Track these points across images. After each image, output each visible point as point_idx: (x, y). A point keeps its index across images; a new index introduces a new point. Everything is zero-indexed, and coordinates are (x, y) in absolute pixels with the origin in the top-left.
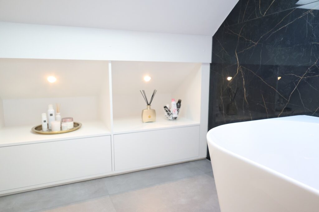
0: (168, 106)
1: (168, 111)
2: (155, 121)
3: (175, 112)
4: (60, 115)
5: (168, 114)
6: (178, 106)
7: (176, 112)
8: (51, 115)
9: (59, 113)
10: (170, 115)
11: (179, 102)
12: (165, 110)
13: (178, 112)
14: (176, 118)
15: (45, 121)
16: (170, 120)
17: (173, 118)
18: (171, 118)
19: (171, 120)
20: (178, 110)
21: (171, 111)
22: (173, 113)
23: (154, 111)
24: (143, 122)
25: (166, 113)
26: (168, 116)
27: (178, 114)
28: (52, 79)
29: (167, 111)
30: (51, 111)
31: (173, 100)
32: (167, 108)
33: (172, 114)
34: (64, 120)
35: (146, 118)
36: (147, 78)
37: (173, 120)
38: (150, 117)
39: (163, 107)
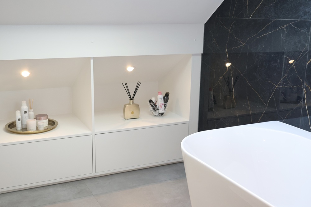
0: (153, 100)
1: (154, 106)
2: (138, 118)
3: (161, 107)
4: (33, 111)
5: (154, 109)
6: (165, 100)
7: (163, 106)
8: (25, 112)
9: (32, 110)
10: (156, 110)
11: (167, 95)
12: (151, 104)
13: (165, 107)
14: (162, 114)
15: (19, 120)
16: (155, 116)
17: (159, 114)
18: (157, 114)
19: (158, 116)
20: (165, 105)
21: (157, 106)
22: (160, 108)
23: (138, 106)
24: (125, 119)
25: (151, 109)
26: (153, 111)
27: (165, 109)
28: (25, 73)
29: (152, 106)
30: (25, 107)
31: (160, 93)
32: (153, 103)
33: (158, 109)
34: (38, 118)
35: (128, 114)
36: (130, 69)
37: (160, 116)
38: (132, 113)
39: (148, 101)
